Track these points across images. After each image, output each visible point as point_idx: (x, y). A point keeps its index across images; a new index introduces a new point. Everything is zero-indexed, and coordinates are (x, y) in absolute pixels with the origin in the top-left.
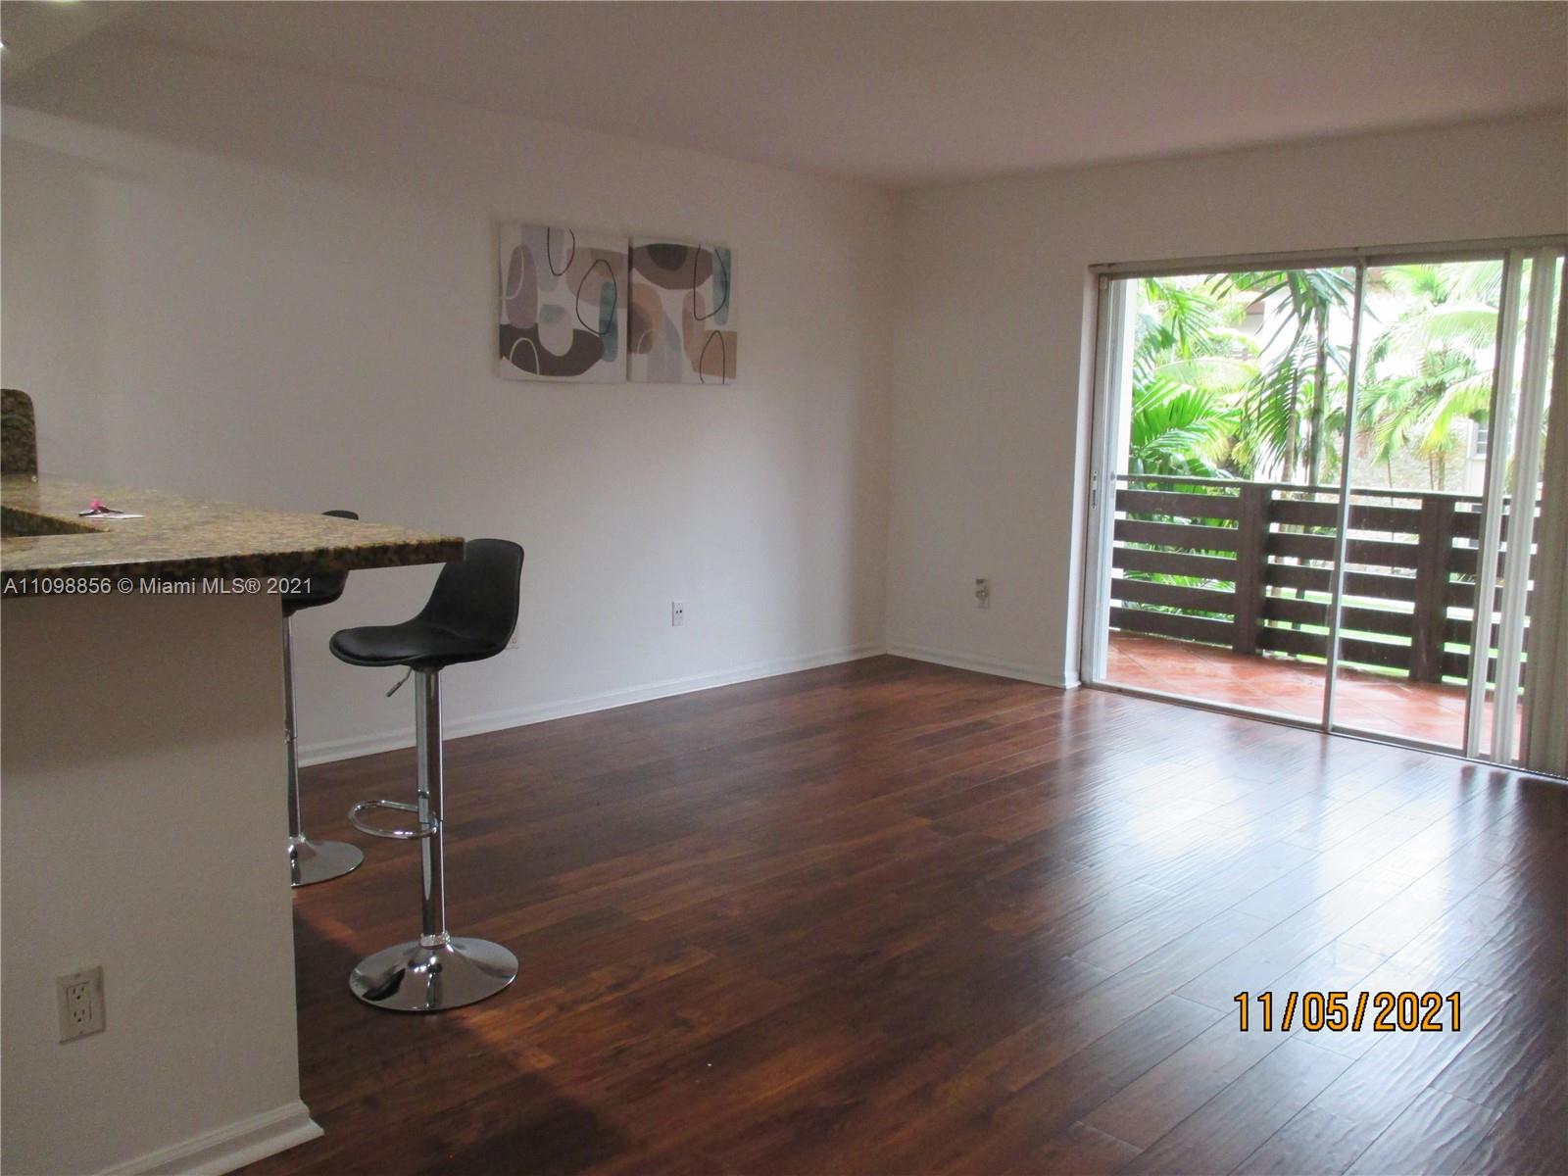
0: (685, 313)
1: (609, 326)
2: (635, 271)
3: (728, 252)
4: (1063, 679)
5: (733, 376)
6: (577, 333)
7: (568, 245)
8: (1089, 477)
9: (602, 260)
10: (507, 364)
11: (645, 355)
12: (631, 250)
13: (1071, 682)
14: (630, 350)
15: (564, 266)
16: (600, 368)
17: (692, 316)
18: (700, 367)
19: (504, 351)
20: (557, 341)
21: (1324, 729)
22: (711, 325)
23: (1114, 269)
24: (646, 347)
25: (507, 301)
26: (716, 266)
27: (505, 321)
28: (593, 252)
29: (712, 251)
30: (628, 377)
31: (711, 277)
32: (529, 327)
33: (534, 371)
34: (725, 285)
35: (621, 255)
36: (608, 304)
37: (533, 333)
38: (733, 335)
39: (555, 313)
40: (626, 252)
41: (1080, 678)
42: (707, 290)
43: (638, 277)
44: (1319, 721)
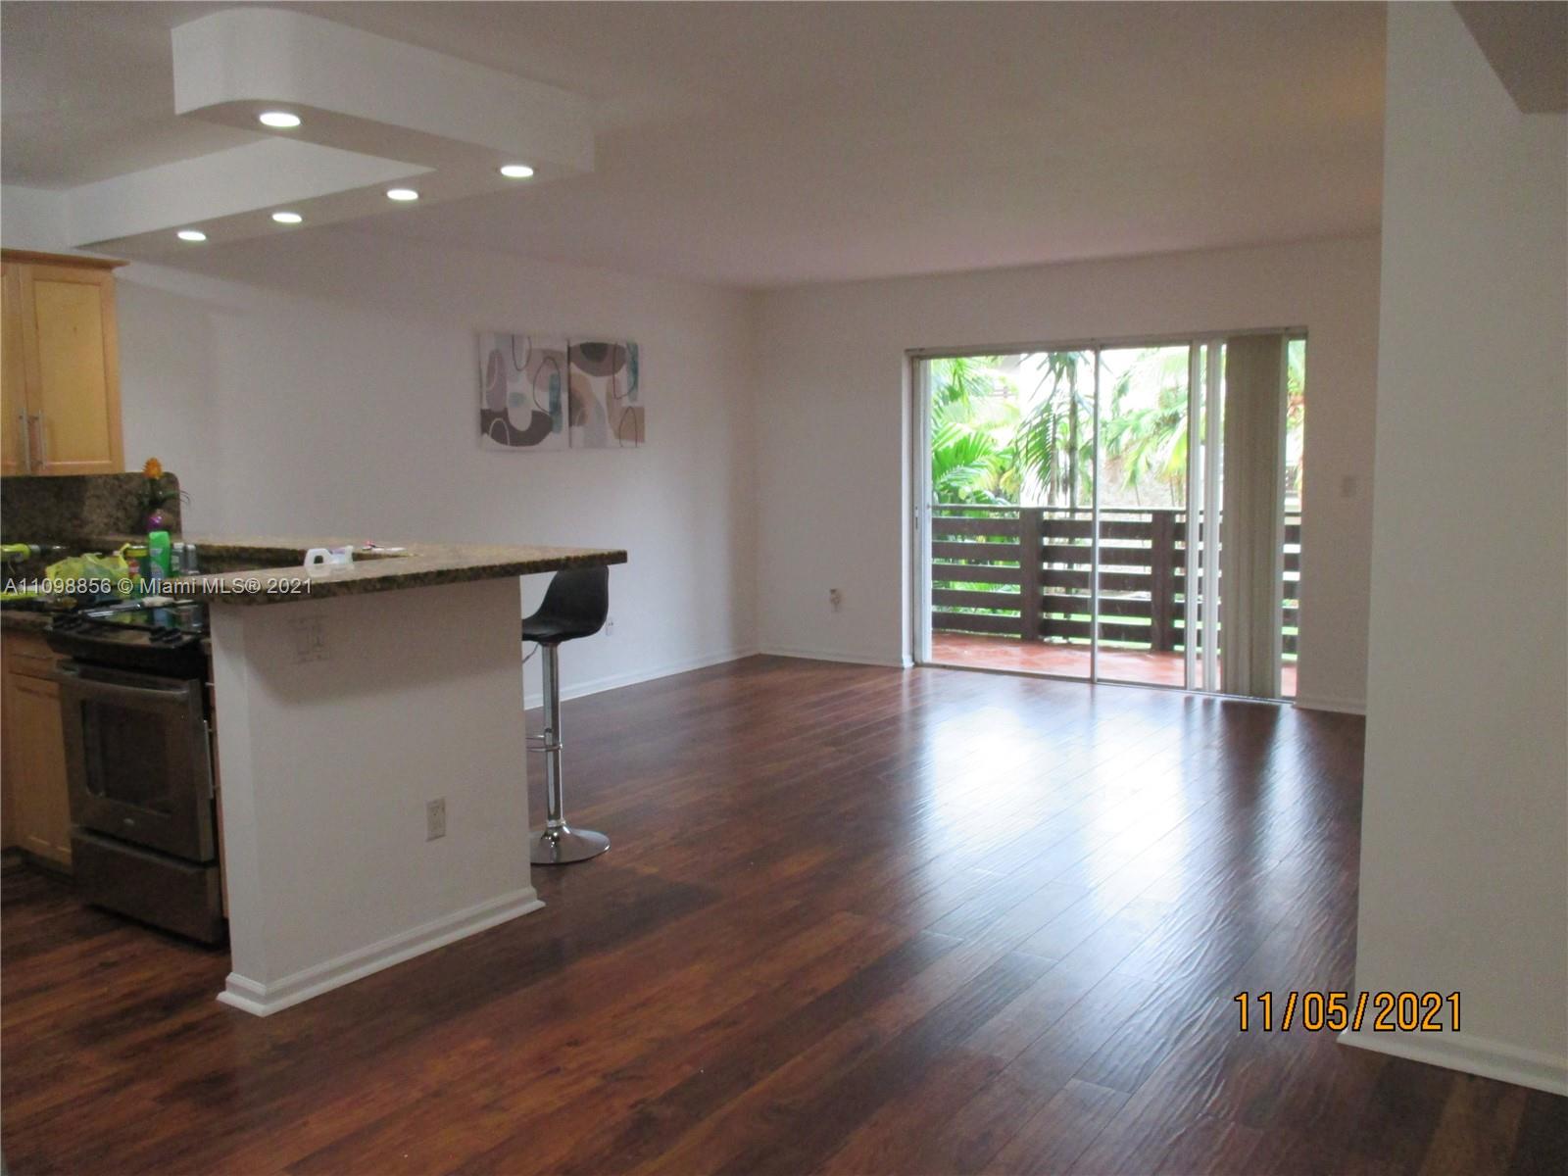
0: (608, 396)
1: (556, 407)
2: (572, 365)
3: (636, 347)
4: (901, 661)
5: (643, 441)
6: (535, 414)
7: (526, 346)
8: (912, 508)
9: (550, 357)
10: (487, 438)
11: (581, 428)
12: (569, 349)
13: (907, 663)
14: (571, 424)
15: (524, 362)
16: (551, 439)
17: (613, 396)
18: (619, 436)
19: (484, 430)
20: (521, 421)
21: (1091, 681)
22: (626, 402)
23: (923, 354)
24: (582, 421)
25: (486, 391)
26: (628, 356)
27: (486, 407)
28: (544, 352)
29: (625, 346)
30: (570, 445)
31: (624, 367)
32: (501, 409)
33: (506, 443)
34: (635, 371)
35: (561, 353)
36: (555, 390)
37: (504, 414)
38: (641, 410)
39: (519, 399)
40: (566, 350)
41: (913, 660)
42: (623, 375)
43: (575, 369)
44: (1087, 675)
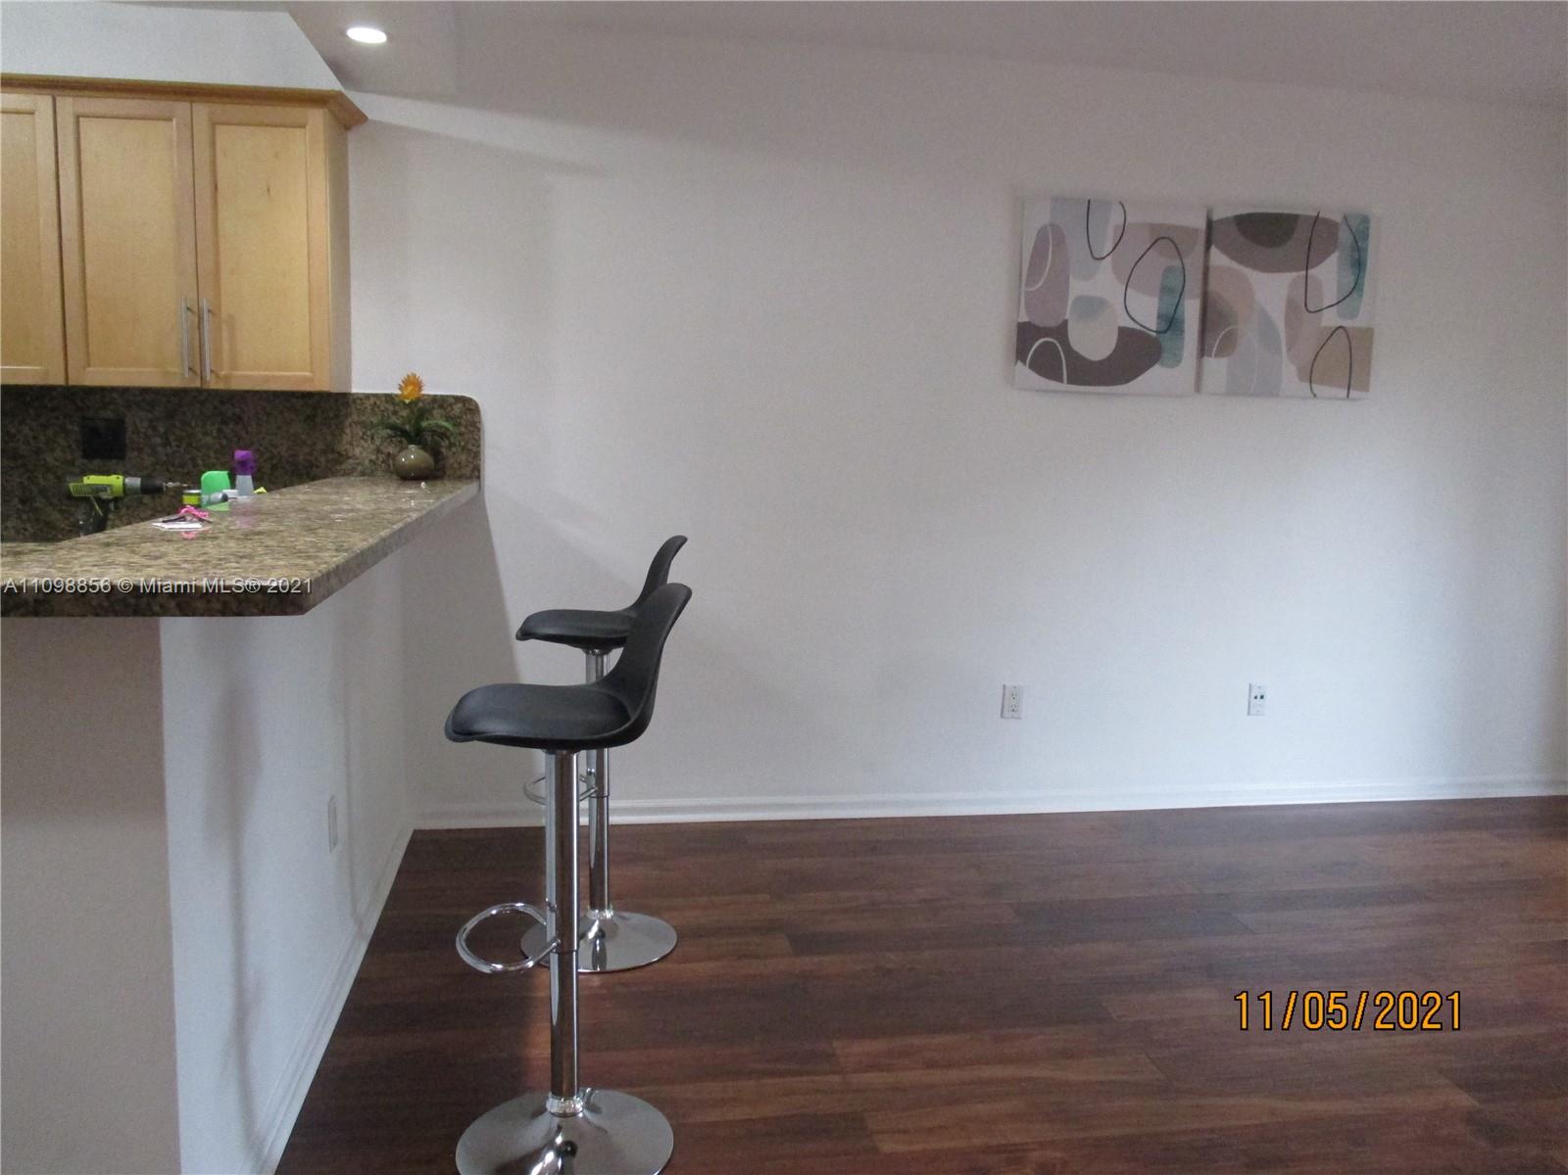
0: (1291, 307)
1: (1171, 323)
2: (1214, 250)
3: (1365, 220)
5: (1365, 386)
6: (1124, 332)
7: (1116, 218)
9: (1164, 238)
10: (1023, 371)
11: (1223, 361)
12: (1210, 224)
14: (1203, 351)
15: (1109, 247)
16: (1156, 375)
17: (1301, 307)
18: (1310, 375)
19: (1021, 354)
20: (1094, 342)
22: (1330, 319)
24: (1227, 347)
25: (1026, 292)
26: (1344, 236)
27: (1024, 318)
28: (1153, 227)
29: (1337, 218)
30: (1198, 388)
31: (1333, 260)
32: (1052, 323)
33: (1061, 380)
34: (1358, 264)
35: (1196, 231)
36: (1172, 294)
37: (1061, 331)
38: (1368, 334)
39: (1092, 307)
40: (1202, 225)
42: (1329, 273)
43: (1218, 258)
